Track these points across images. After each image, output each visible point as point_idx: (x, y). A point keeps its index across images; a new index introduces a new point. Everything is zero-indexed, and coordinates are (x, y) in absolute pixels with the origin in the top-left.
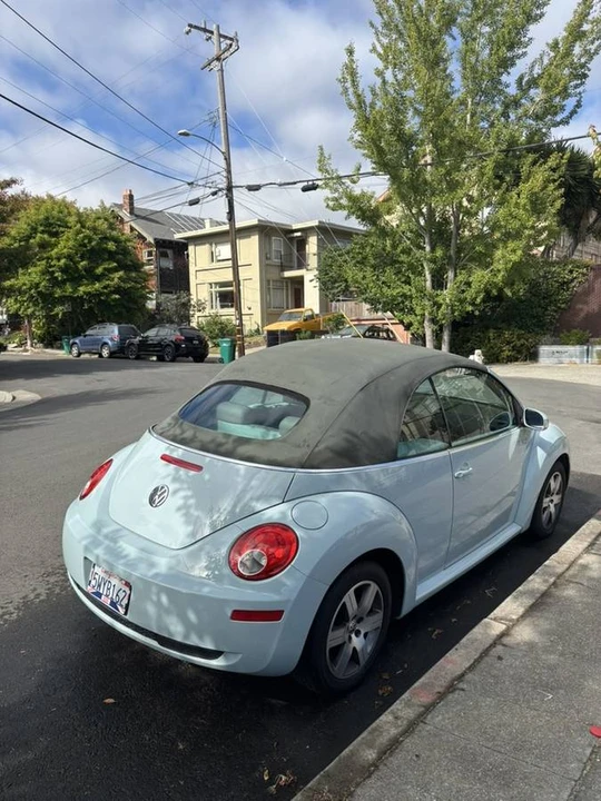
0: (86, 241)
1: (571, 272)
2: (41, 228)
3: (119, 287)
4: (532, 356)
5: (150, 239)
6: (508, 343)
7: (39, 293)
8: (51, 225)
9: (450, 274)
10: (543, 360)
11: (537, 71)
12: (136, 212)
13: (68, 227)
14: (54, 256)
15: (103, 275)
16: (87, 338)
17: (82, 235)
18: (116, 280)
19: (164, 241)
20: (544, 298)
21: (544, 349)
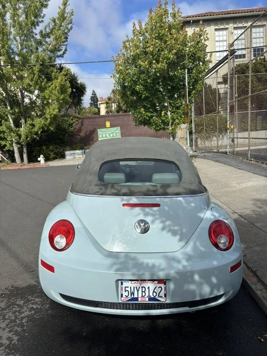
1: (72, 120)
4: (63, 156)
6: (52, 151)
9: (23, 121)
10: (67, 157)
11: (48, 30)
20: (63, 131)
21: (67, 153)
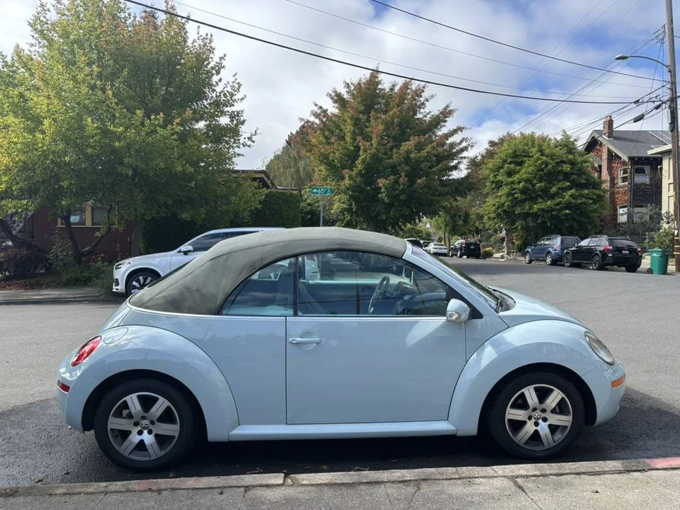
0: (543, 166)
2: (509, 160)
3: (570, 203)
5: (625, 158)
7: (505, 211)
8: (517, 156)
12: (614, 135)
13: (529, 157)
14: (517, 181)
15: (557, 194)
16: (537, 247)
17: (540, 162)
18: (567, 197)
19: (640, 158)
